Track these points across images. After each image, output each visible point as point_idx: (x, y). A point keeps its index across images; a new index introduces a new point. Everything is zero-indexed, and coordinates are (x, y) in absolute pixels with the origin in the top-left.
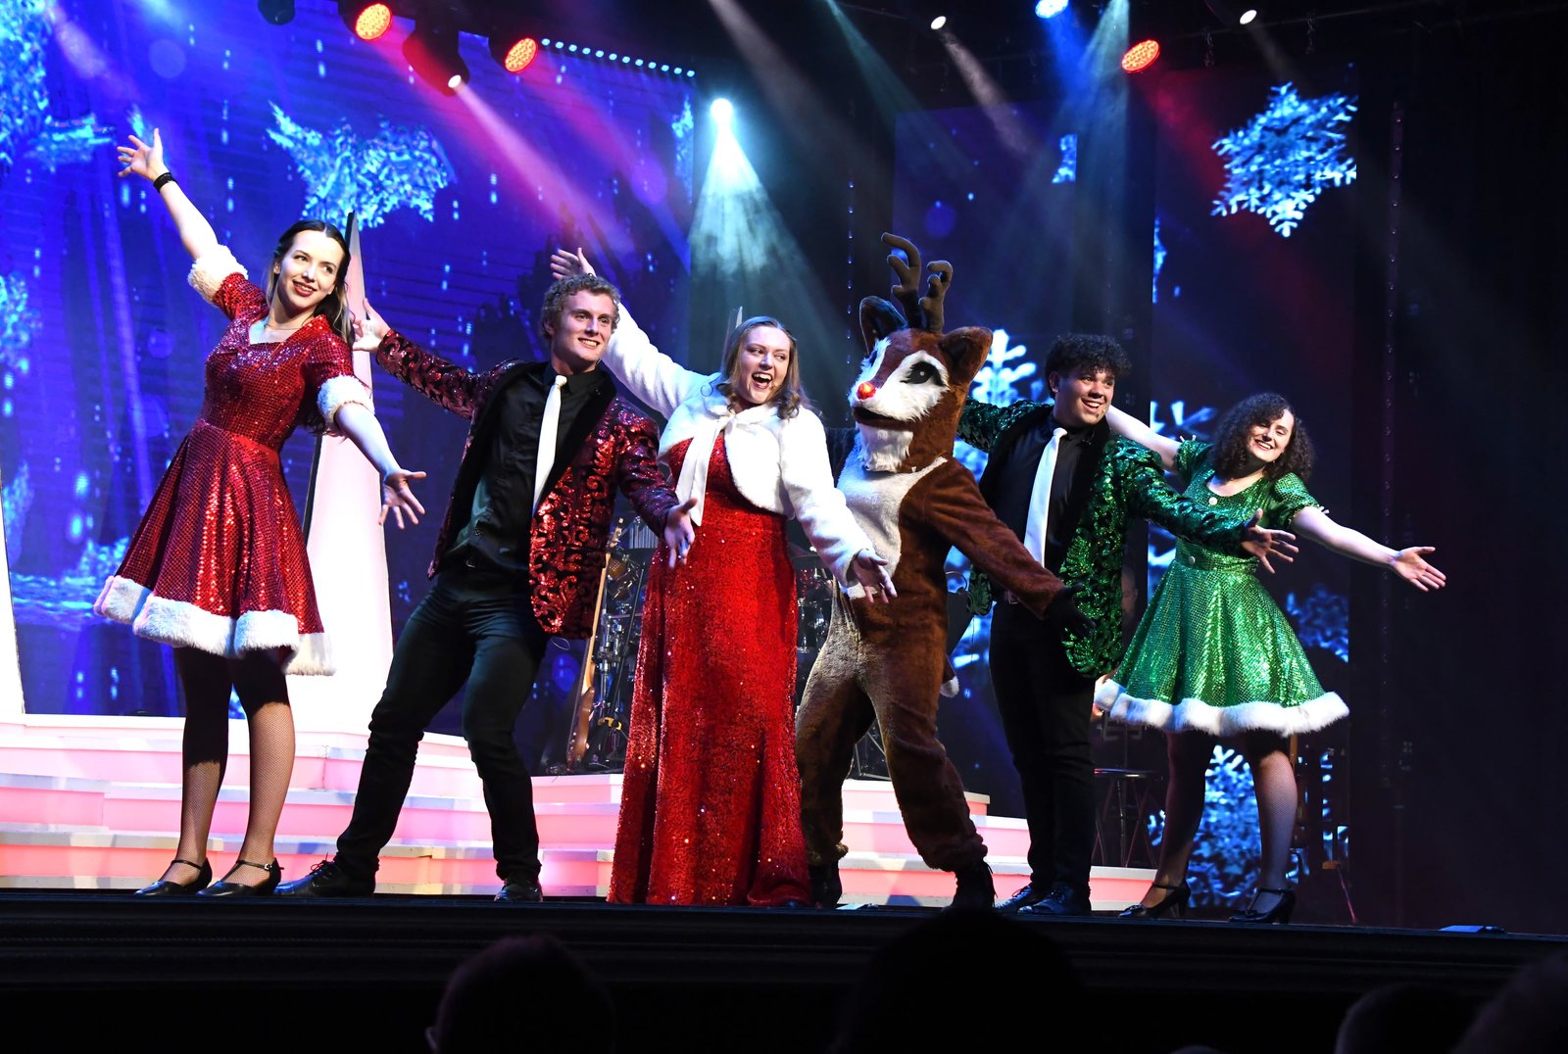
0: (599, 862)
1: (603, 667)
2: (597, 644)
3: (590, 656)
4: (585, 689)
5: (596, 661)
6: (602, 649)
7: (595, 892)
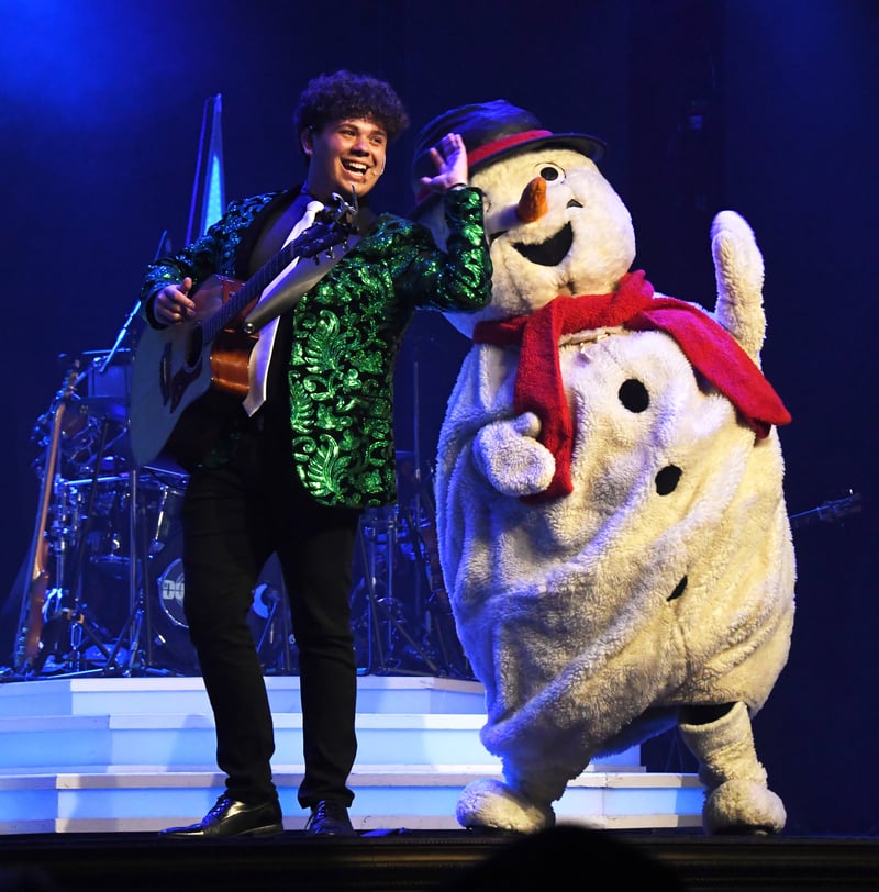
0: (59, 790)
1: (60, 547)
2: (51, 518)
3: (43, 533)
4: (37, 573)
5: (51, 538)
6: (56, 524)
7: (54, 828)
